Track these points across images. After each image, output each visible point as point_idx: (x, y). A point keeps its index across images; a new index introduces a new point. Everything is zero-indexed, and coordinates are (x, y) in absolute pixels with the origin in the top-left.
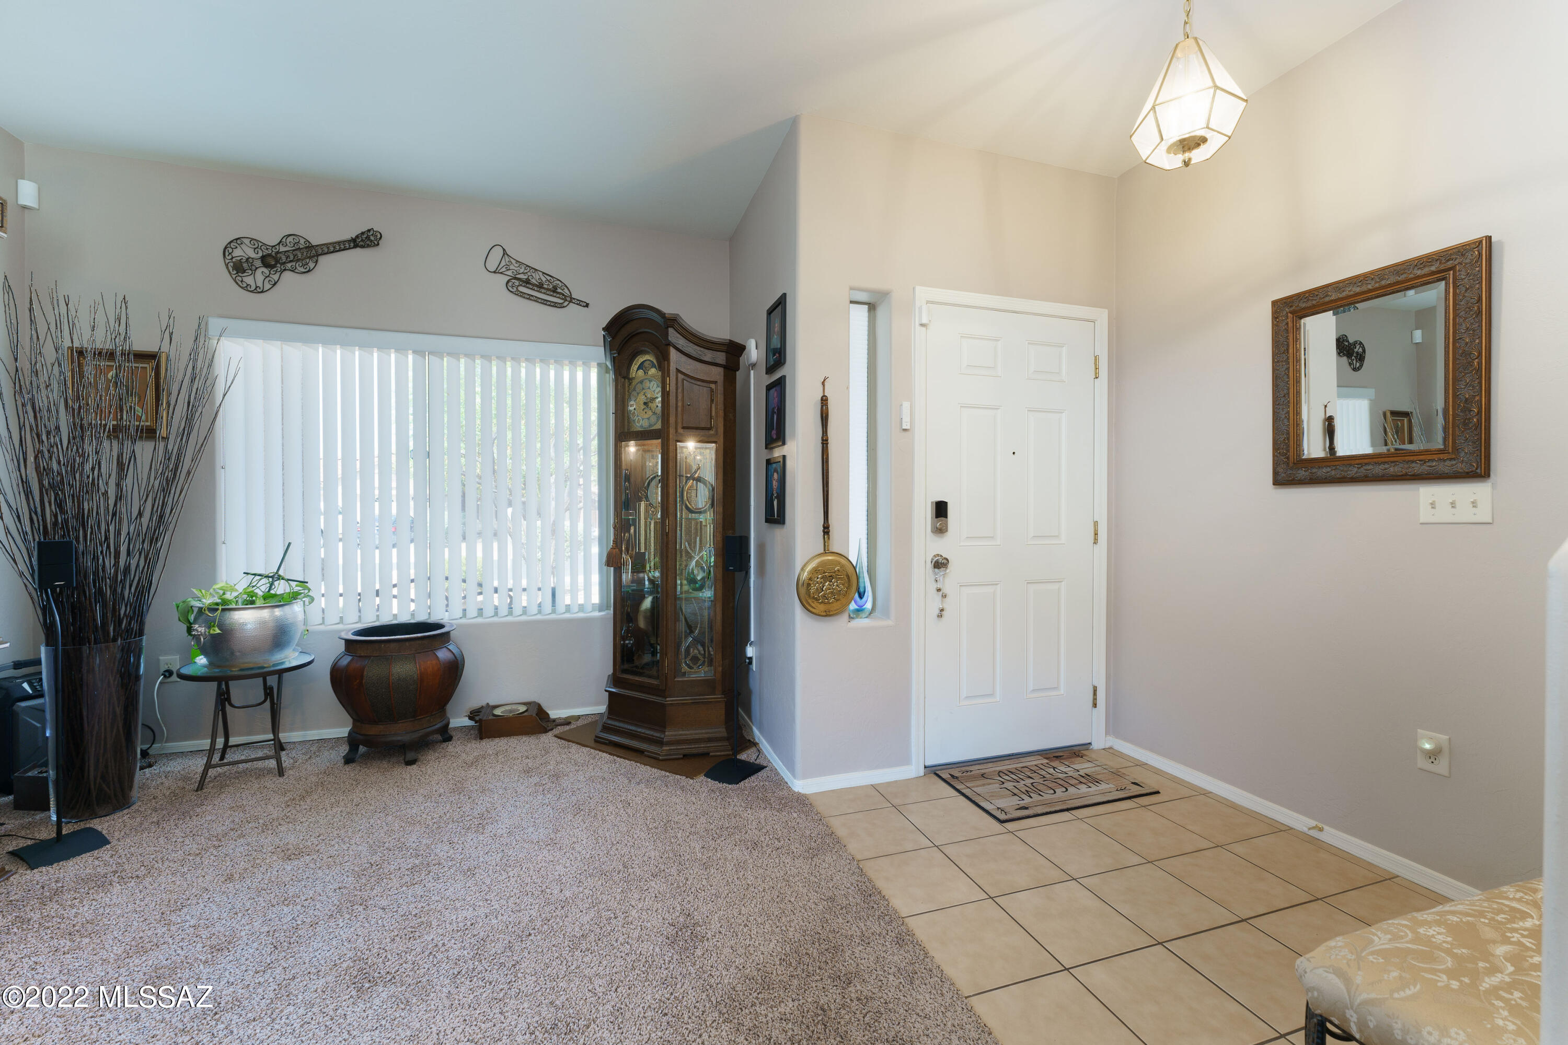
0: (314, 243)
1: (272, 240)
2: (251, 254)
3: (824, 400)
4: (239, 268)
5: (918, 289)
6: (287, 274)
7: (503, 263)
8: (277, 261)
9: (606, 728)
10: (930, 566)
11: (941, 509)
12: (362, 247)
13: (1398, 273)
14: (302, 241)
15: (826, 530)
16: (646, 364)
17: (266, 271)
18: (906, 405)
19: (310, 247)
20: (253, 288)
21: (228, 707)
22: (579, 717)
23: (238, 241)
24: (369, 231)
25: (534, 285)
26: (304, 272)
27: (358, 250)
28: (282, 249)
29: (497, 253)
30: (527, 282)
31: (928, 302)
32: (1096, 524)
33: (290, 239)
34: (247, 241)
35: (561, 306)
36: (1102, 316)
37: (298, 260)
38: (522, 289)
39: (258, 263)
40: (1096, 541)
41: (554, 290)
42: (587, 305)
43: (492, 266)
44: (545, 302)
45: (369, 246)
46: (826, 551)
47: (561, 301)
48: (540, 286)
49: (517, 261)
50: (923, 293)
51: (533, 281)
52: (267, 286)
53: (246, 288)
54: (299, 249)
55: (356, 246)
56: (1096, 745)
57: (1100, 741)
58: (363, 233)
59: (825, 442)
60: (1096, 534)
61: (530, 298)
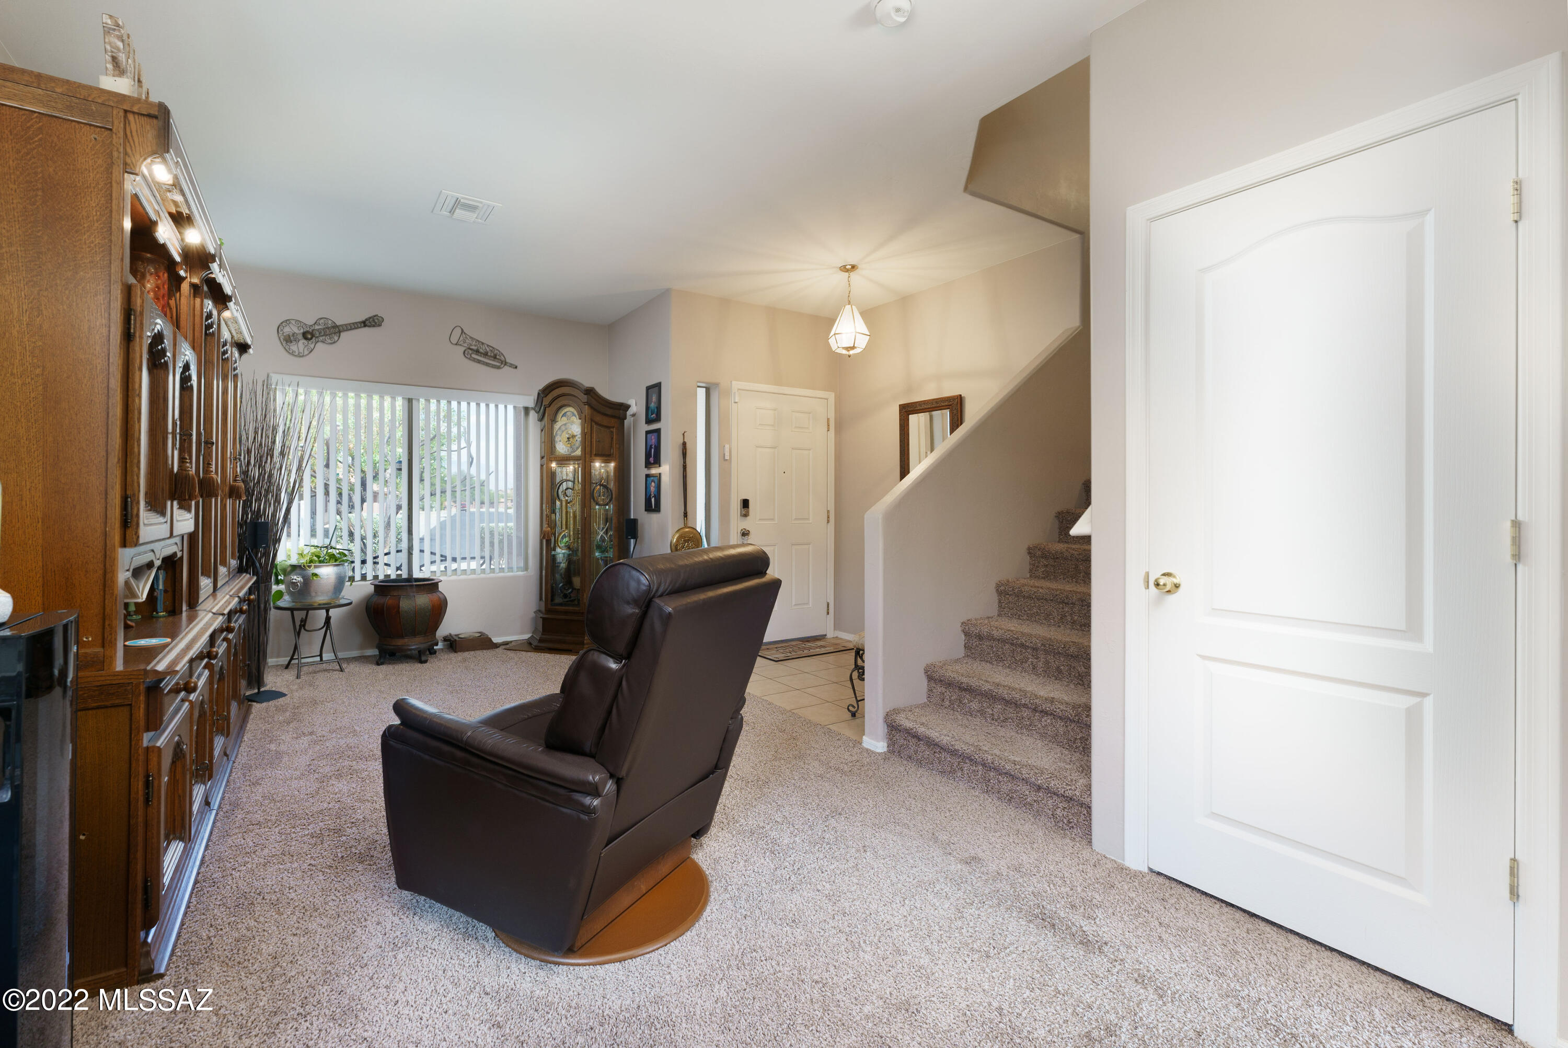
0: (338, 324)
1: (310, 321)
2: (296, 330)
3: (684, 444)
4: (288, 340)
5: (734, 383)
6: (319, 345)
7: (461, 338)
8: (313, 336)
9: (540, 641)
10: (739, 534)
11: (745, 504)
12: (369, 326)
13: (936, 402)
14: (330, 322)
15: (685, 515)
16: (568, 414)
17: (305, 341)
18: (727, 447)
19: (335, 326)
20: (297, 354)
21: (303, 630)
22: (511, 642)
23: (287, 322)
24: (375, 316)
25: (481, 353)
26: (331, 343)
27: (367, 328)
28: (317, 327)
29: (457, 332)
30: (477, 352)
31: (739, 389)
32: (828, 512)
33: (322, 321)
34: (293, 322)
35: (498, 368)
36: (831, 396)
37: (327, 335)
38: (474, 356)
39: (300, 337)
40: (828, 522)
41: (495, 357)
42: (516, 367)
43: (454, 340)
44: (487, 364)
45: (374, 326)
46: (686, 526)
47: (498, 364)
48: (486, 354)
49: (471, 337)
50: (736, 385)
51: (481, 350)
52: (306, 352)
53: (292, 354)
54: (328, 328)
55: (365, 326)
56: (829, 636)
57: (831, 634)
58: (370, 318)
59: (685, 467)
60: (828, 517)
61: (479, 362)
